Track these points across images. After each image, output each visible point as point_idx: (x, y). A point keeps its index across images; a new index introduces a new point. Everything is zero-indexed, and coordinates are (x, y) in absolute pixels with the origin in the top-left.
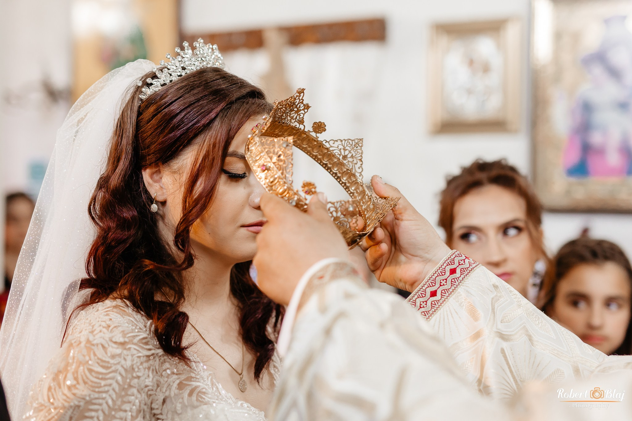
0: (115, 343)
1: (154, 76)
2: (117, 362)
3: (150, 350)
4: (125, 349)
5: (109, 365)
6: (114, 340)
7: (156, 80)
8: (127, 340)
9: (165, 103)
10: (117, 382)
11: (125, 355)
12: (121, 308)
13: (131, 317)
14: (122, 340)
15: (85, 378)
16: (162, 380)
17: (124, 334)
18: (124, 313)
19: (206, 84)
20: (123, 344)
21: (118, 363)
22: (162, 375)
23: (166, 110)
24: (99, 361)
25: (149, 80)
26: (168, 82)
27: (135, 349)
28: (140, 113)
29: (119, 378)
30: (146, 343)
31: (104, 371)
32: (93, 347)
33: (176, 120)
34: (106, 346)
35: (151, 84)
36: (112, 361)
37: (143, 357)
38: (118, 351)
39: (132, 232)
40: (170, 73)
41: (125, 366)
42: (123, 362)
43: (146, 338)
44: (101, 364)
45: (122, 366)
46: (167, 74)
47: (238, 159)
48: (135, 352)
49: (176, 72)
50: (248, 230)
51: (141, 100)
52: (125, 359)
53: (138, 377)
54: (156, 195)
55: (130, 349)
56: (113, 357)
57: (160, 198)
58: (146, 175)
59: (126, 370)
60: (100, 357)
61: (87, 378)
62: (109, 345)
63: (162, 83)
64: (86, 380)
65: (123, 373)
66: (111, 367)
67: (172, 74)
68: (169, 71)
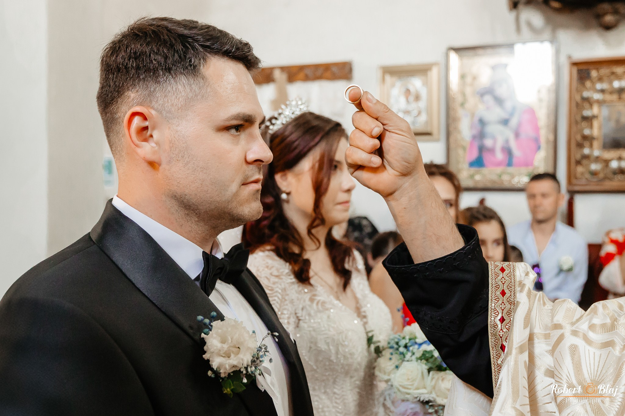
0: (274, 276)
4: (280, 279)
6: (273, 274)
8: (280, 274)
10: (278, 298)
14: (277, 274)
17: (278, 270)
18: (273, 259)
19: (307, 122)
20: (277, 276)
23: (289, 138)
28: (271, 142)
29: (280, 296)
33: (296, 144)
35: (275, 124)
38: (277, 280)
39: (273, 211)
42: (280, 286)
50: (342, 206)
51: (270, 134)
54: (285, 189)
57: (288, 191)
58: (278, 178)
67: (286, 117)
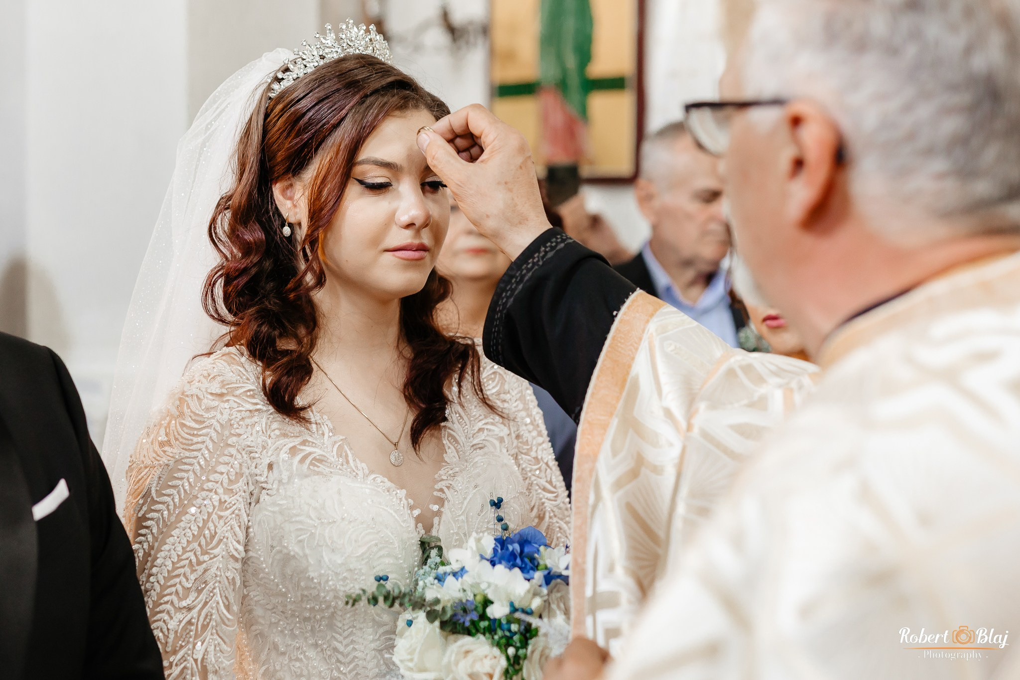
0: (212, 394)
1: (287, 70)
2: (213, 415)
3: (257, 404)
4: (223, 402)
5: (202, 419)
6: (209, 391)
7: (288, 73)
8: (225, 391)
9: (292, 100)
11: (222, 408)
12: (232, 355)
13: (240, 366)
14: (219, 391)
15: (176, 433)
16: (269, 441)
17: (223, 384)
21: (213, 418)
22: (270, 436)
23: (293, 109)
24: (192, 415)
25: (280, 75)
26: (301, 75)
27: (235, 402)
28: (267, 116)
30: (253, 397)
31: (197, 426)
32: (187, 399)
33: (302, 122)
34: (202, 397)
35: (283, 79)
36: (206, 415)
37: (246, 411)
38: (216, 403)
40: (305, 64)
41: (221, 421)
43: (253, 390)
44: (194, 418)
45: (218, 421)
46: (302, 65)
47: (378, 166)
48: (235, 405)
49: (313, 62)
50: (394, 255)
51: (270, 98)
52: (222, 414)
53: (239, 435)
54: (288, 215)
55: (228, 401)
56: (208, 409)
57: (293, 220)
58: (276, 191)
59: (221, 425)
60: (194, 409)
61: (179, 434)
62: (204, 396)
63: (295, 76)
64: (177, 436)
65: (219, 428)
66: (204, 422)
67: (307, 65)
68: (304, 62)
